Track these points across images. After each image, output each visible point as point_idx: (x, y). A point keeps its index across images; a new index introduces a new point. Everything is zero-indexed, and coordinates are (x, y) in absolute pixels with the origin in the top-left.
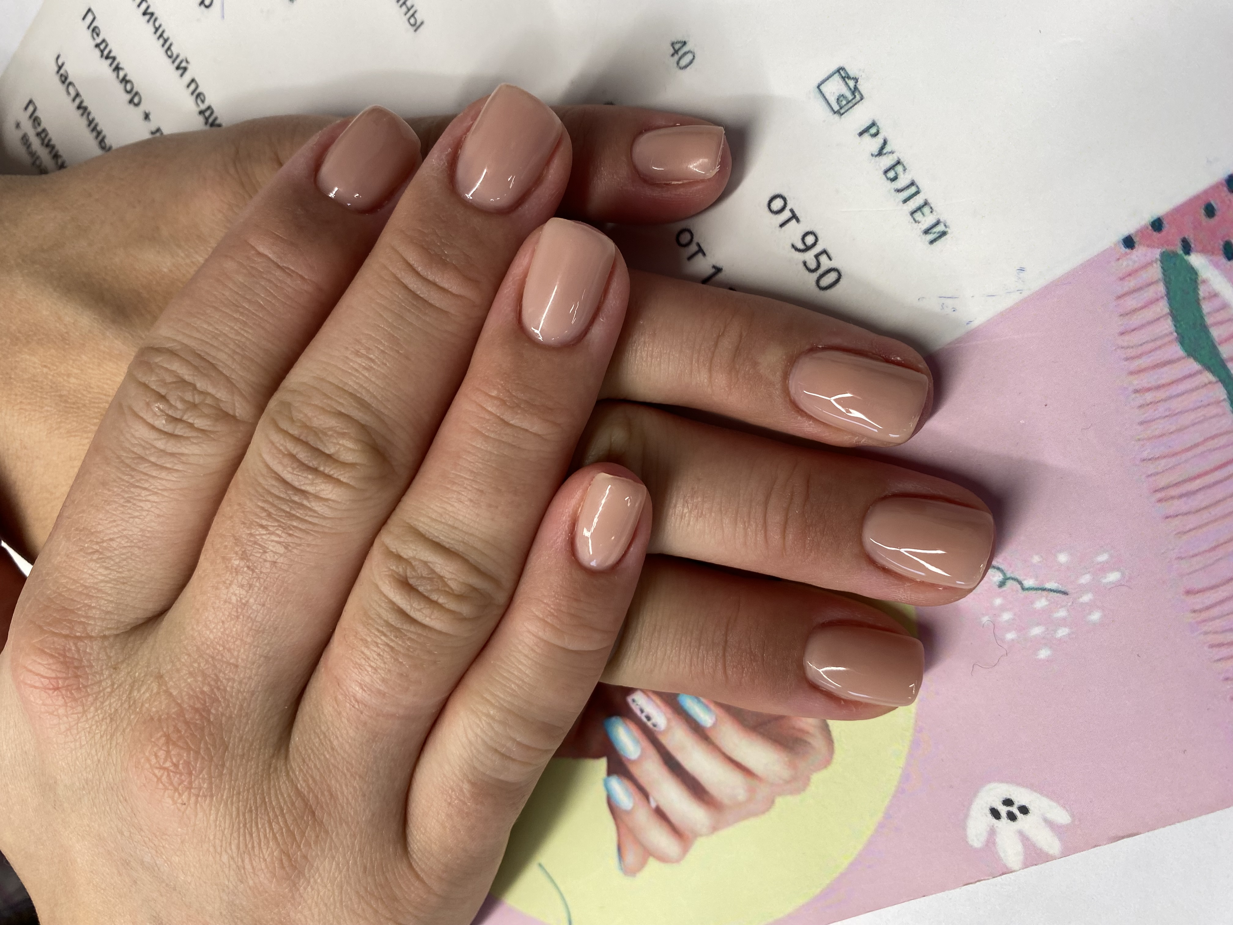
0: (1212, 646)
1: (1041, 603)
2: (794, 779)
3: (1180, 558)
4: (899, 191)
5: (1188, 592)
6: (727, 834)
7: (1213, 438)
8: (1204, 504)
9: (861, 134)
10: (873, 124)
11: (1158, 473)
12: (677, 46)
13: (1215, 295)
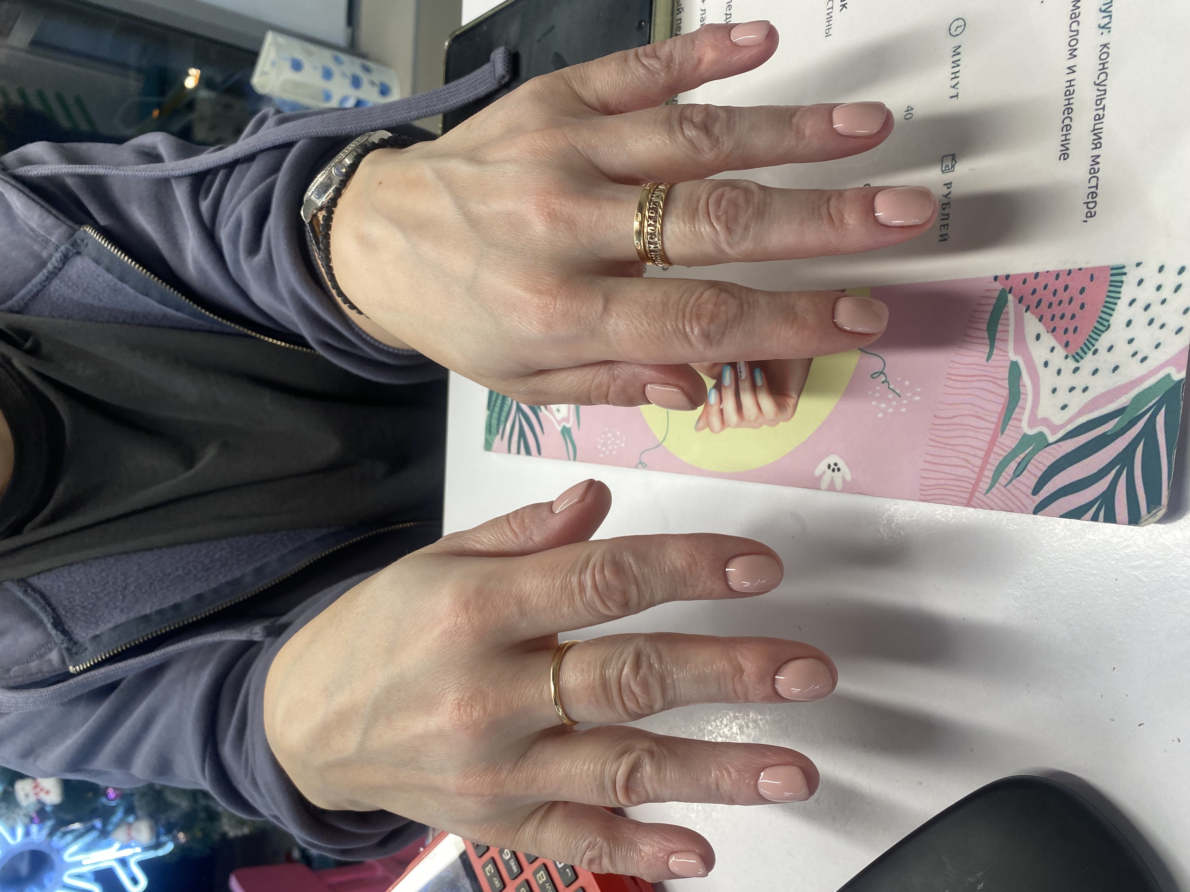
0: (930, 439)
1: (891, 396)
2: (774, 420)
3: (940, 402)
4: (942, 214)
5: (935, 416)
6: (740, 430)
7: (976, 364)
8: (959, 387)
9: (945, 185)
10: (951, 183)
11: (952, 368)
12: (909, 109)
13: (1007, 313)
